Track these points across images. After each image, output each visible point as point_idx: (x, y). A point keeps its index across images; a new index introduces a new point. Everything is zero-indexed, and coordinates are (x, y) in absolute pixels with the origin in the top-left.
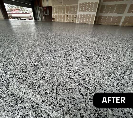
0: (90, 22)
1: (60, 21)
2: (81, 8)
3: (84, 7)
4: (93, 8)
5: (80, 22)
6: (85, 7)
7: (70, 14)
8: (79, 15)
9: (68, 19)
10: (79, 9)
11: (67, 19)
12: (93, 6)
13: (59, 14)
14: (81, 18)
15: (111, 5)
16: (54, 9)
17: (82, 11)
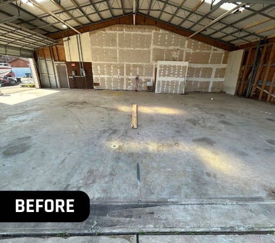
0: (178, 92)
1: (112, 89)
2: (162, 72)
3: (167, 71)
5: (162, 91)
6: (169, 70)
7: (133, 77)
8: (159, 82)
10: (160, 73)
11: (128, 84)
13: (111, 76)
14: (164, 85)
17: (164, 75)
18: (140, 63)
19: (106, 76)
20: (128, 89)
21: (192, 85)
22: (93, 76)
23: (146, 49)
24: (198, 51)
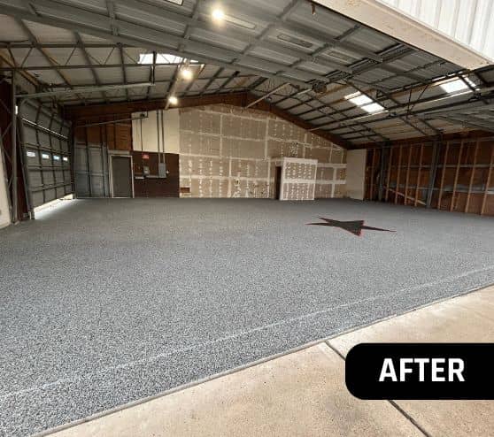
0: (308, 197)
1: (211, 196)
2: (289, 172)
3: (294, 171)
4: (310, 174)
5: (289, 197)
6: (297, 170)
7: (242, 178)
8: (286, 184)
9: (239, 189)
10: (286, 173)
11: (235, 189)
12: (310, 170)
14: (290, 189)
16: (190, 162)
17: (291, 176)
18: (251, 159)
19: (201, 177)
20: (234, 196)
22: (181, 177)
24: (318, 147)
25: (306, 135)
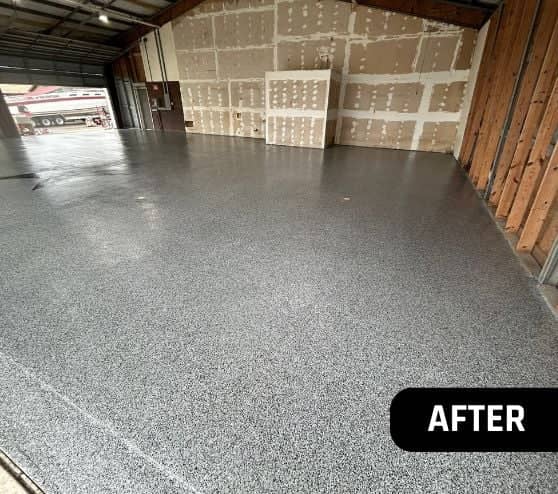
0: (311, 143)
1: (212, 133)
2: (275, 96)
3: (284, 95)
4: (314, 98)
5: (279, 140)
6: (290, 93)
7: (245, 110)
8: (271, 119)
9: (242, 124)
10: (272, 99)
11: (237, 125)
12: (315, 92)
13: (209, 109)
14: (280, 127)
15: (376, 83)
16: (189, 90)
17: (280, 105)
18: (255, 80)
19: (201, 109)
20: (237, 134)
21: (366, 131)
22: (184, 109)
23: (264, 46)
24: (382, 38)
25: (353, 16)
